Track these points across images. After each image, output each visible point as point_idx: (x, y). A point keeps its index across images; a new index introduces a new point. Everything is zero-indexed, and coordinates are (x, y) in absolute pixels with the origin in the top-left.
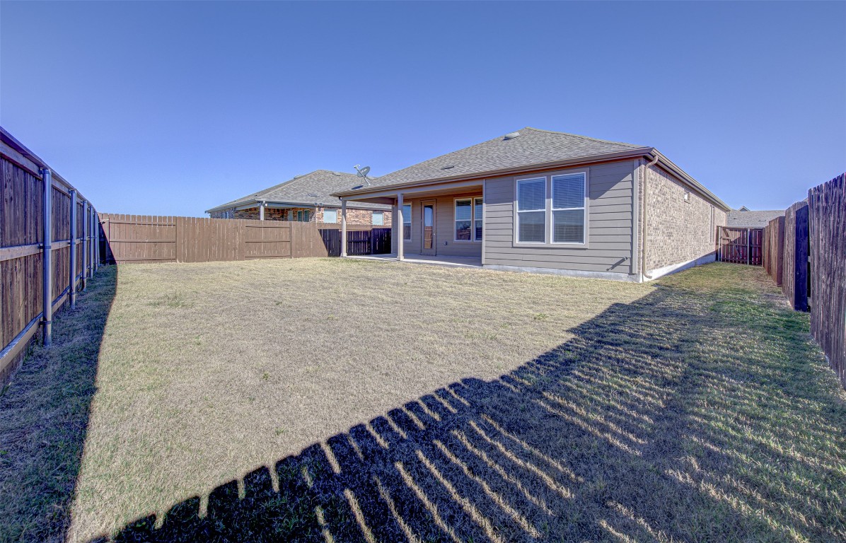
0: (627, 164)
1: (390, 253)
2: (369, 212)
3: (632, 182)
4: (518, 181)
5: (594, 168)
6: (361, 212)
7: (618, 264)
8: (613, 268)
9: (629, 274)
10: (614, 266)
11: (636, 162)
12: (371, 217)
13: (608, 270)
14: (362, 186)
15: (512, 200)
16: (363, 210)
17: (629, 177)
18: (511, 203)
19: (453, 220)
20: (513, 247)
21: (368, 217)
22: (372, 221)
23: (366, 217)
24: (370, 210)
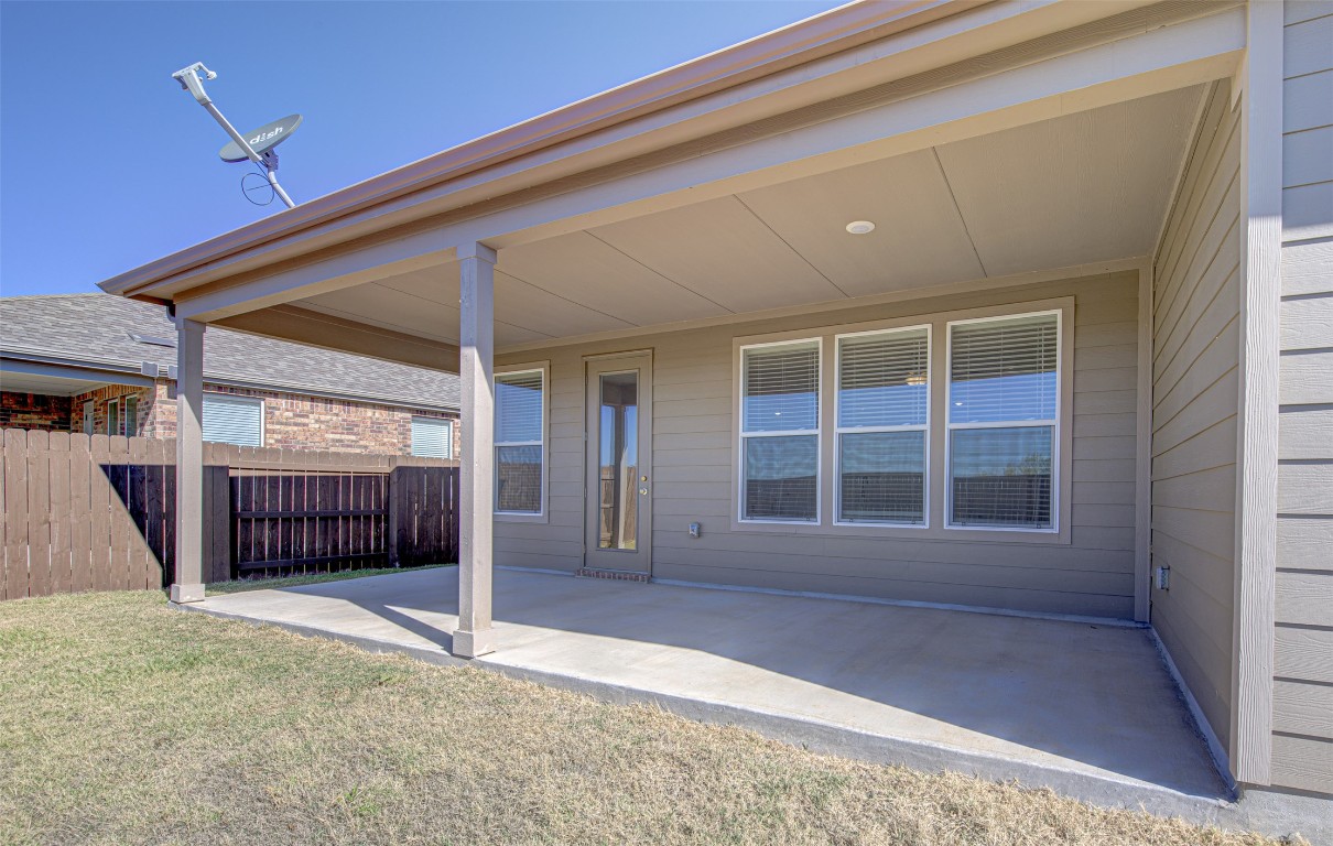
2: (398, 415)
6: (369, 412)
12: (405, 433)
16: (374, 406)
19: (730, 431)
21: (396, 429)
22: (409, 446)
23: (386, 428)
24: (402, 409)
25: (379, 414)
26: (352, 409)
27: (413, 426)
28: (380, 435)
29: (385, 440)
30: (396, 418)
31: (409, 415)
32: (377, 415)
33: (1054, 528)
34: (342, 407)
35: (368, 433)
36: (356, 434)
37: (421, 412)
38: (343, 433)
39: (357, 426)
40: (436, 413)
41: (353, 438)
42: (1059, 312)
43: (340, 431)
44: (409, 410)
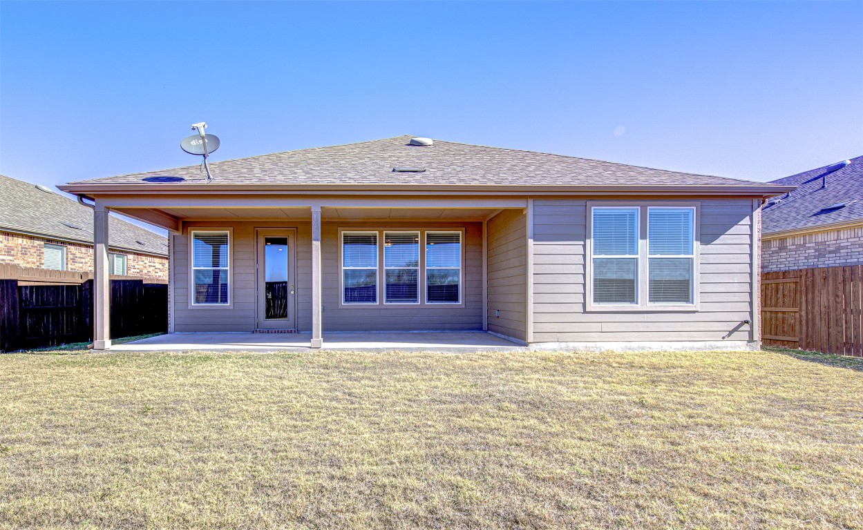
0: (747, 202)
1: (164, 330)
2: (37, 243)
3: (751, 226)
4: (595, 210)
5: (707, 202)
7: (736, 329)
8: (729, 335)
9: (748, 342)
10: (731, 333)
11: (755, 201)
12: (40, 255)
13: (723, 338)
14: (181, 179)
15: (584, 237)
17: (746, 220)
18: (582, 243)
19: (338, 267)
20: (585, 312)
21: (35, 252)
22: (42, 264)
23: (30, 251)
24: (38, 239)
25: (26, 242)
26: (10, 238)
27: (44, 250)
28: (26, 256)
29: (29, 260)
30: (35, 245)
31: (42, 243)
32: (25, 243)
33: (460, 302)
34: (4, 237)
35: (20, 255)
36: (13, 256)
37: (48, 240)
38: (5, 255)
39: (13, 250)
40: (57, 241)
41: (11, 258)
42: (461, 232)
43: (3, 253)
44: (43, 239)
